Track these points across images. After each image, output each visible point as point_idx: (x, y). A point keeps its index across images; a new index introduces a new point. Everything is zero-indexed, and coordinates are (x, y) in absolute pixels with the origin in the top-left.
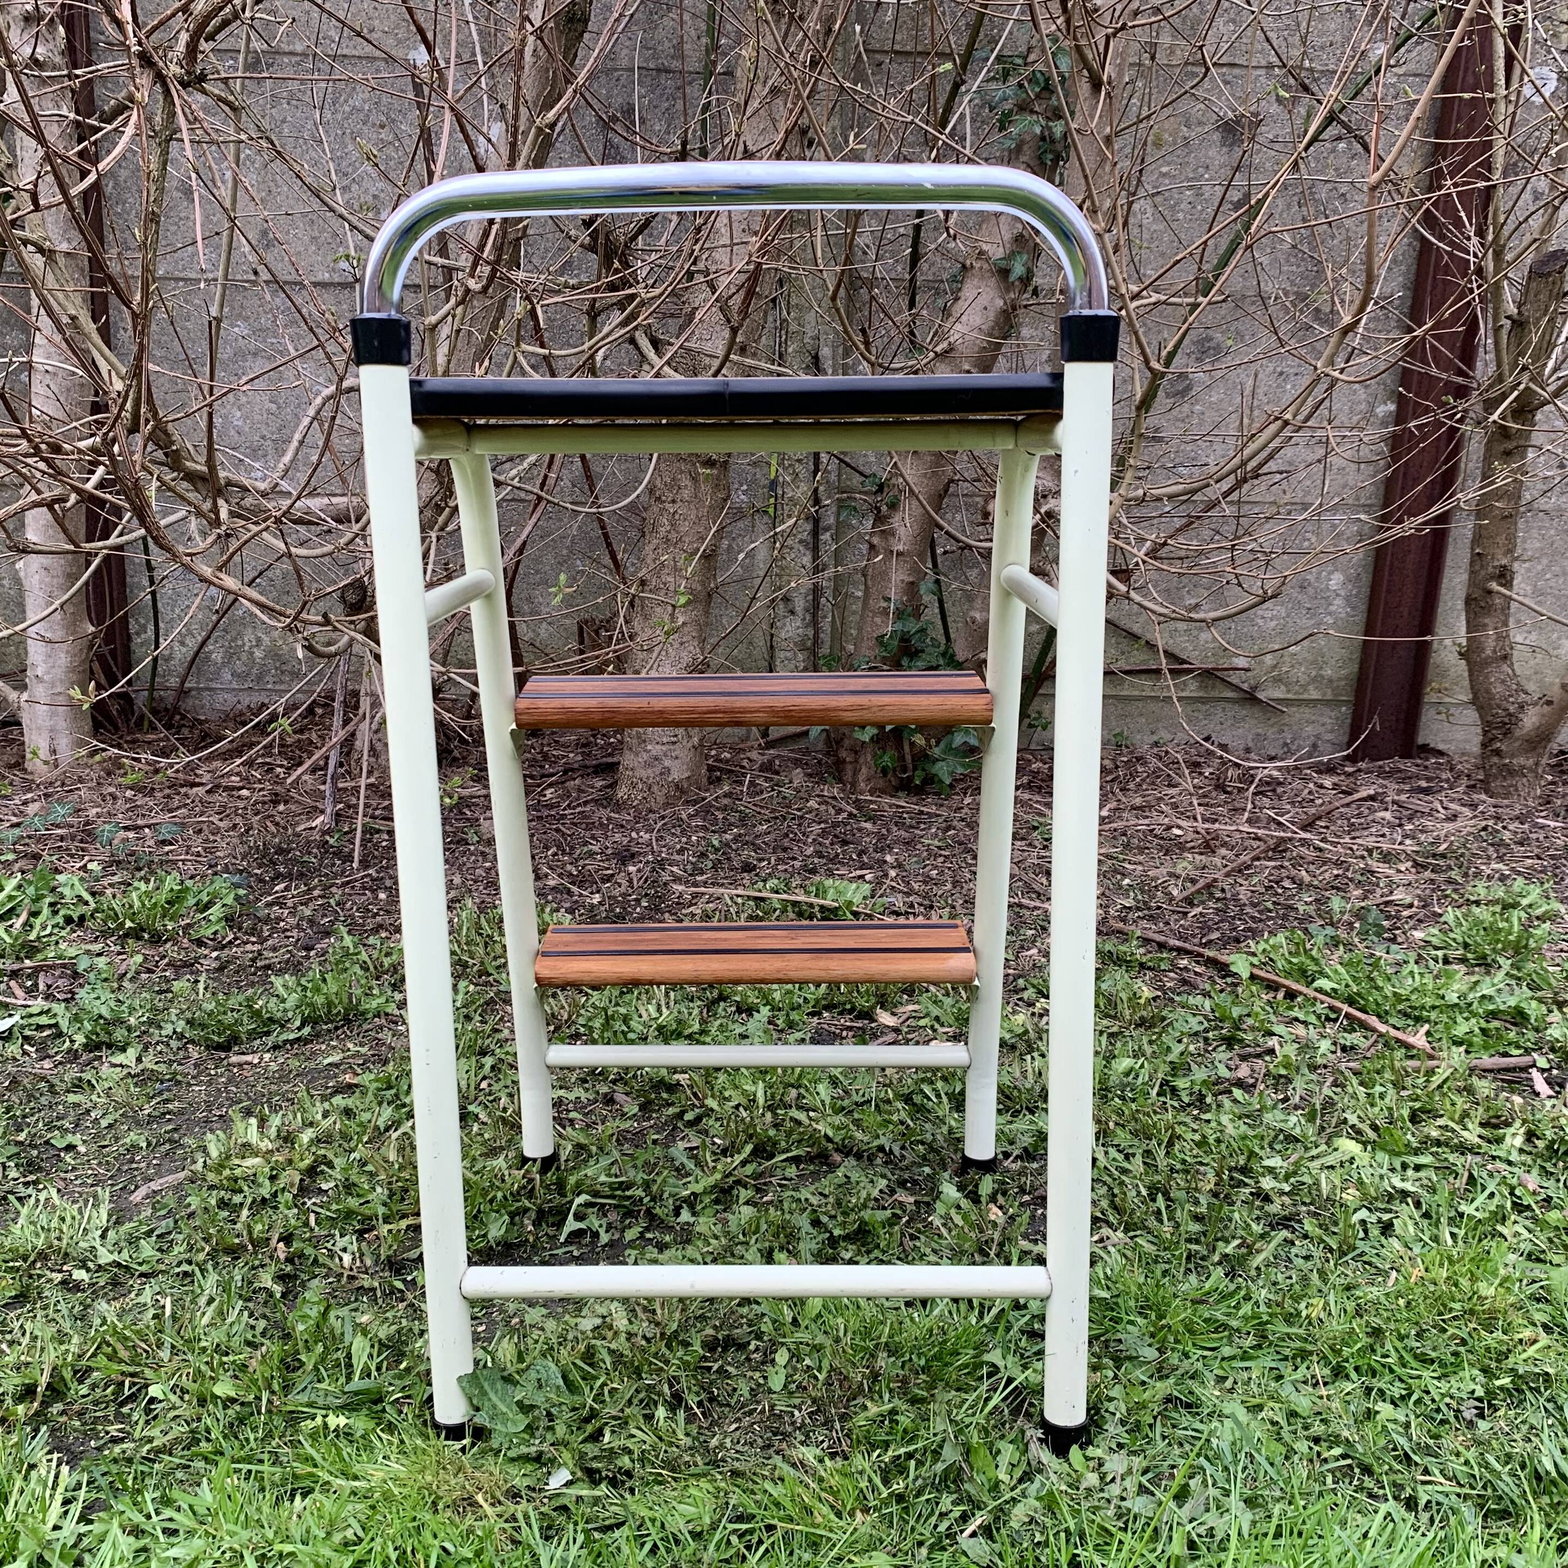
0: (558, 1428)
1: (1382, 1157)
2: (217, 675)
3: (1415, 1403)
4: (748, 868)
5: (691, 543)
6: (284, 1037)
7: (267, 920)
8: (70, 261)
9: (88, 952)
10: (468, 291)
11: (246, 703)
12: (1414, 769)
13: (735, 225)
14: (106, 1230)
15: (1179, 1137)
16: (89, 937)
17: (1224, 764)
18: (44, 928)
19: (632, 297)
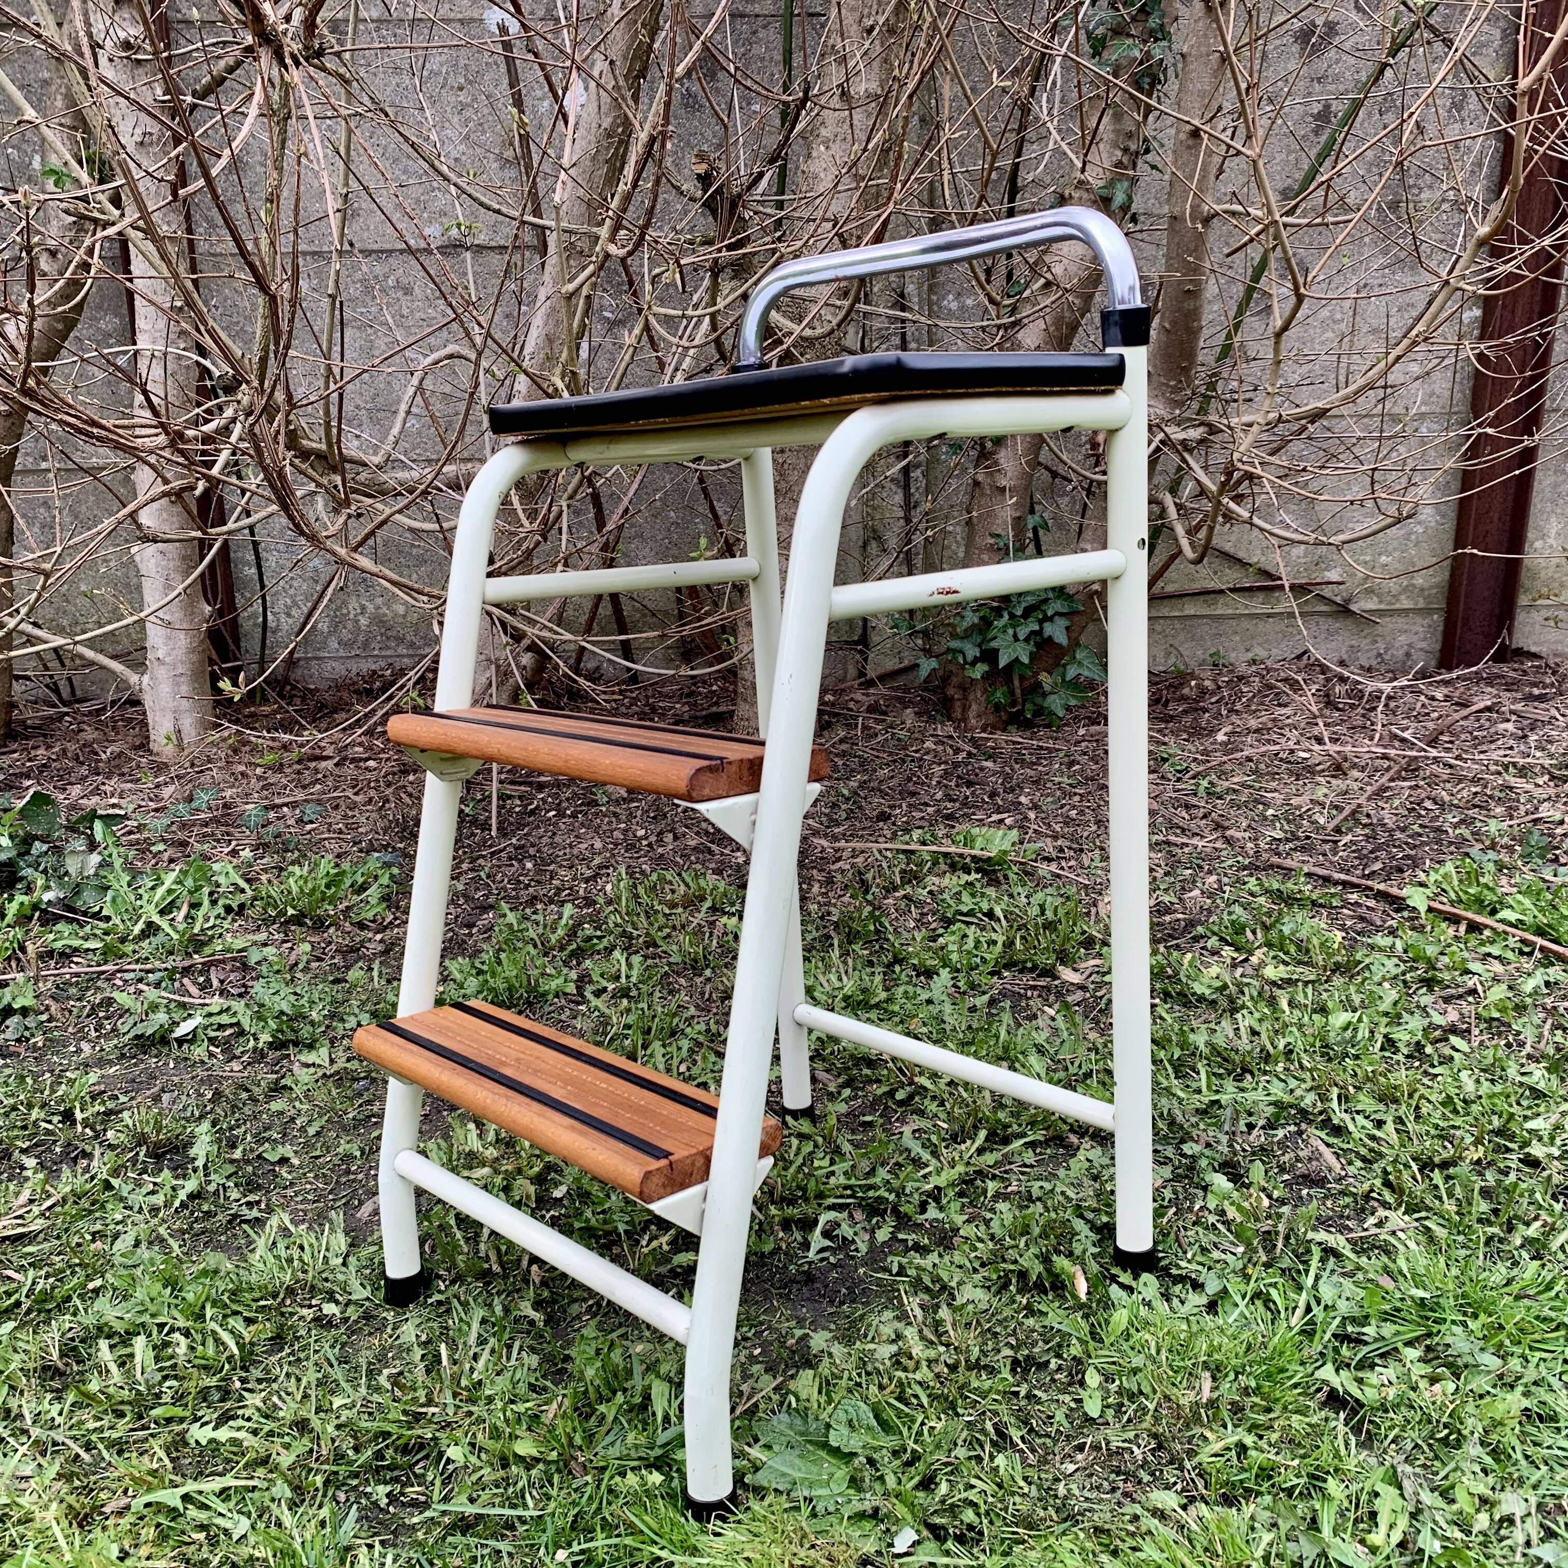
0: (886, 1478)
2: (324, 645)
10: (607, 256)
11: (355, 670)
12: (1512, 674)
14: (347, 1255)
15: (1427, 1101)
16: (251, 925)
17: (1330, 679)
18: (206, 920)
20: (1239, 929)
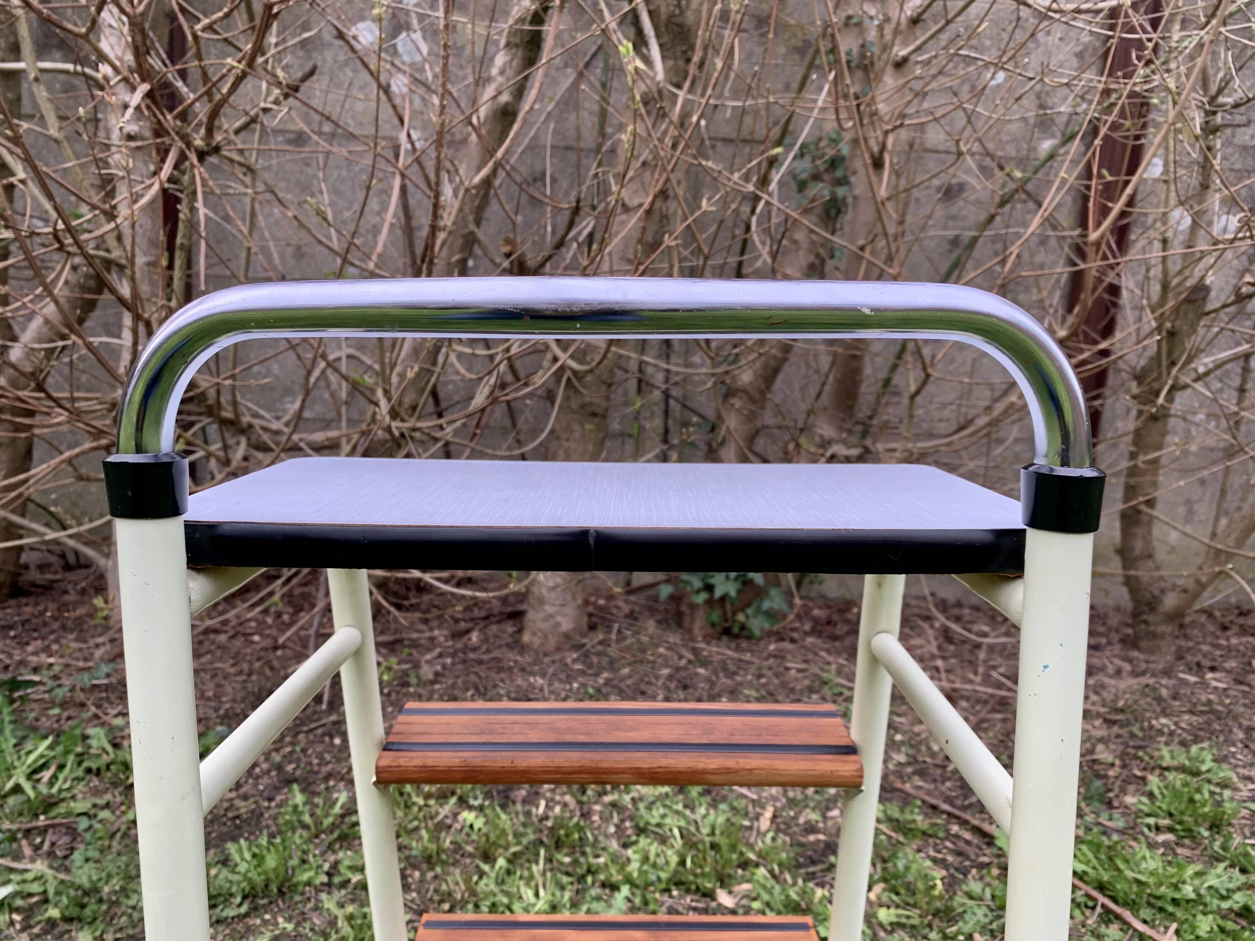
16: (102, 787)
18: (65, 781)
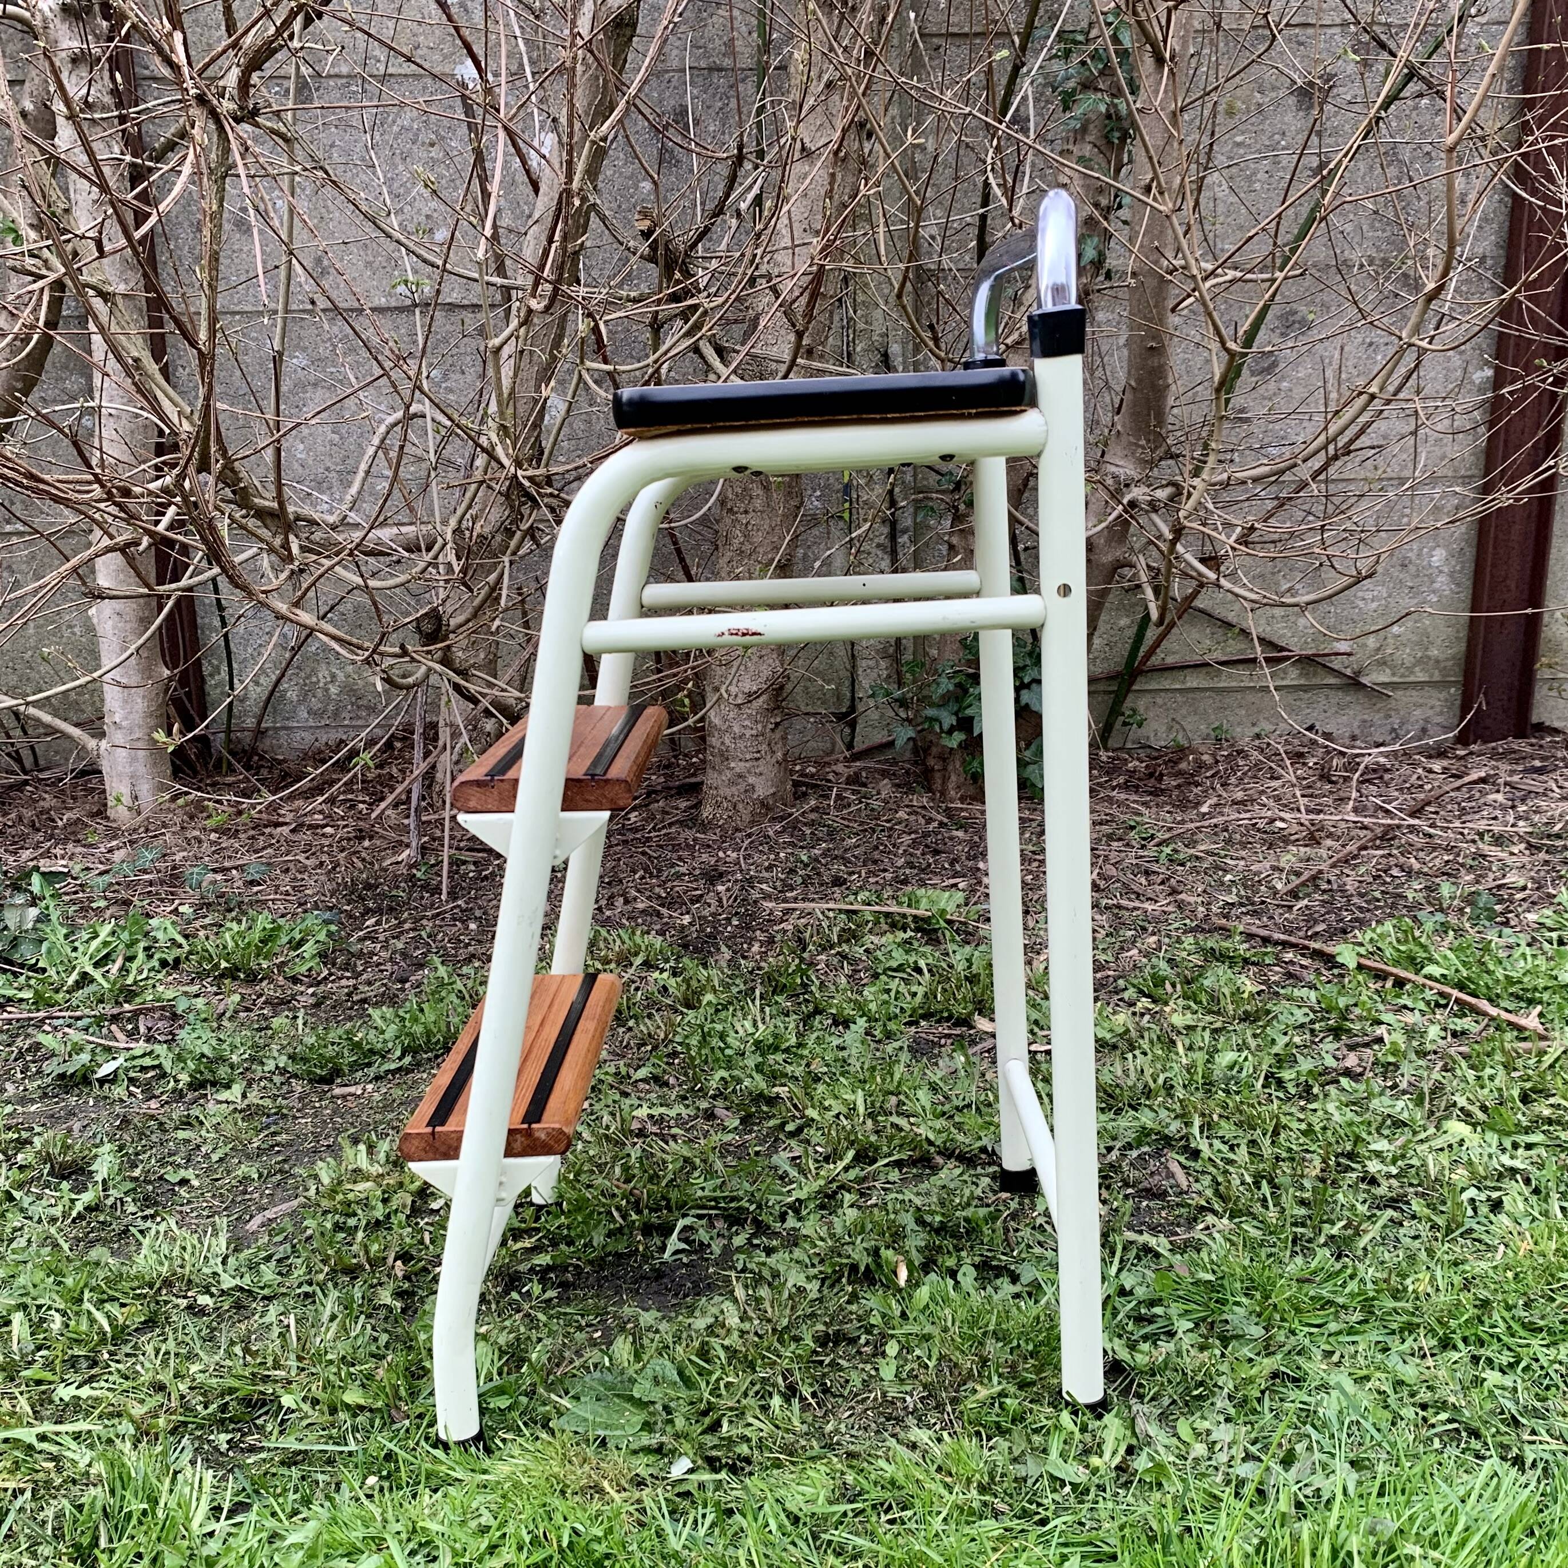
0: (677, 1421)
1: (1493, 1138)
2: (293, 713)
3: (1524, 1370)
4: (838, 882)
5: (765, 553)
6: (386, 1067)
7: (360, 955)
8: (128, 303)
9: (185, 993)
10: (530, 311)
11: (324, 740)
12: (1528, 749)
13: (795, 225)
14: (226, 1257)
15: (1285, 1127)
16: (185, 978)
17: (1328, 753)
18: (140, 972)
19: (695, 308)
20: (1159, 981)
